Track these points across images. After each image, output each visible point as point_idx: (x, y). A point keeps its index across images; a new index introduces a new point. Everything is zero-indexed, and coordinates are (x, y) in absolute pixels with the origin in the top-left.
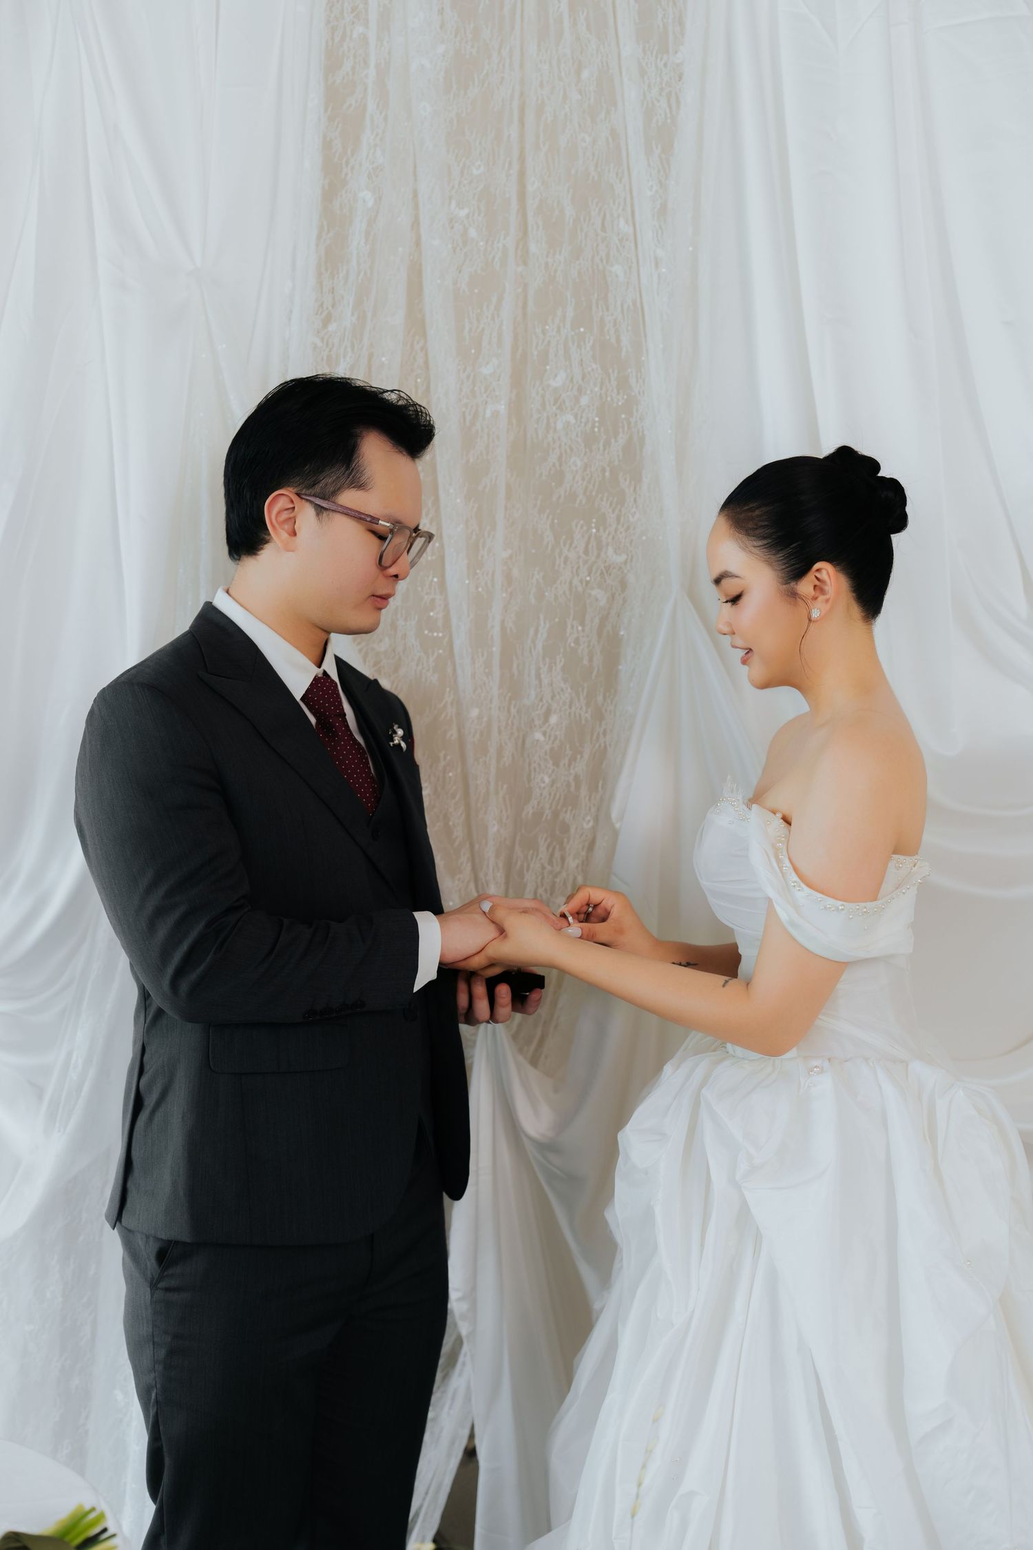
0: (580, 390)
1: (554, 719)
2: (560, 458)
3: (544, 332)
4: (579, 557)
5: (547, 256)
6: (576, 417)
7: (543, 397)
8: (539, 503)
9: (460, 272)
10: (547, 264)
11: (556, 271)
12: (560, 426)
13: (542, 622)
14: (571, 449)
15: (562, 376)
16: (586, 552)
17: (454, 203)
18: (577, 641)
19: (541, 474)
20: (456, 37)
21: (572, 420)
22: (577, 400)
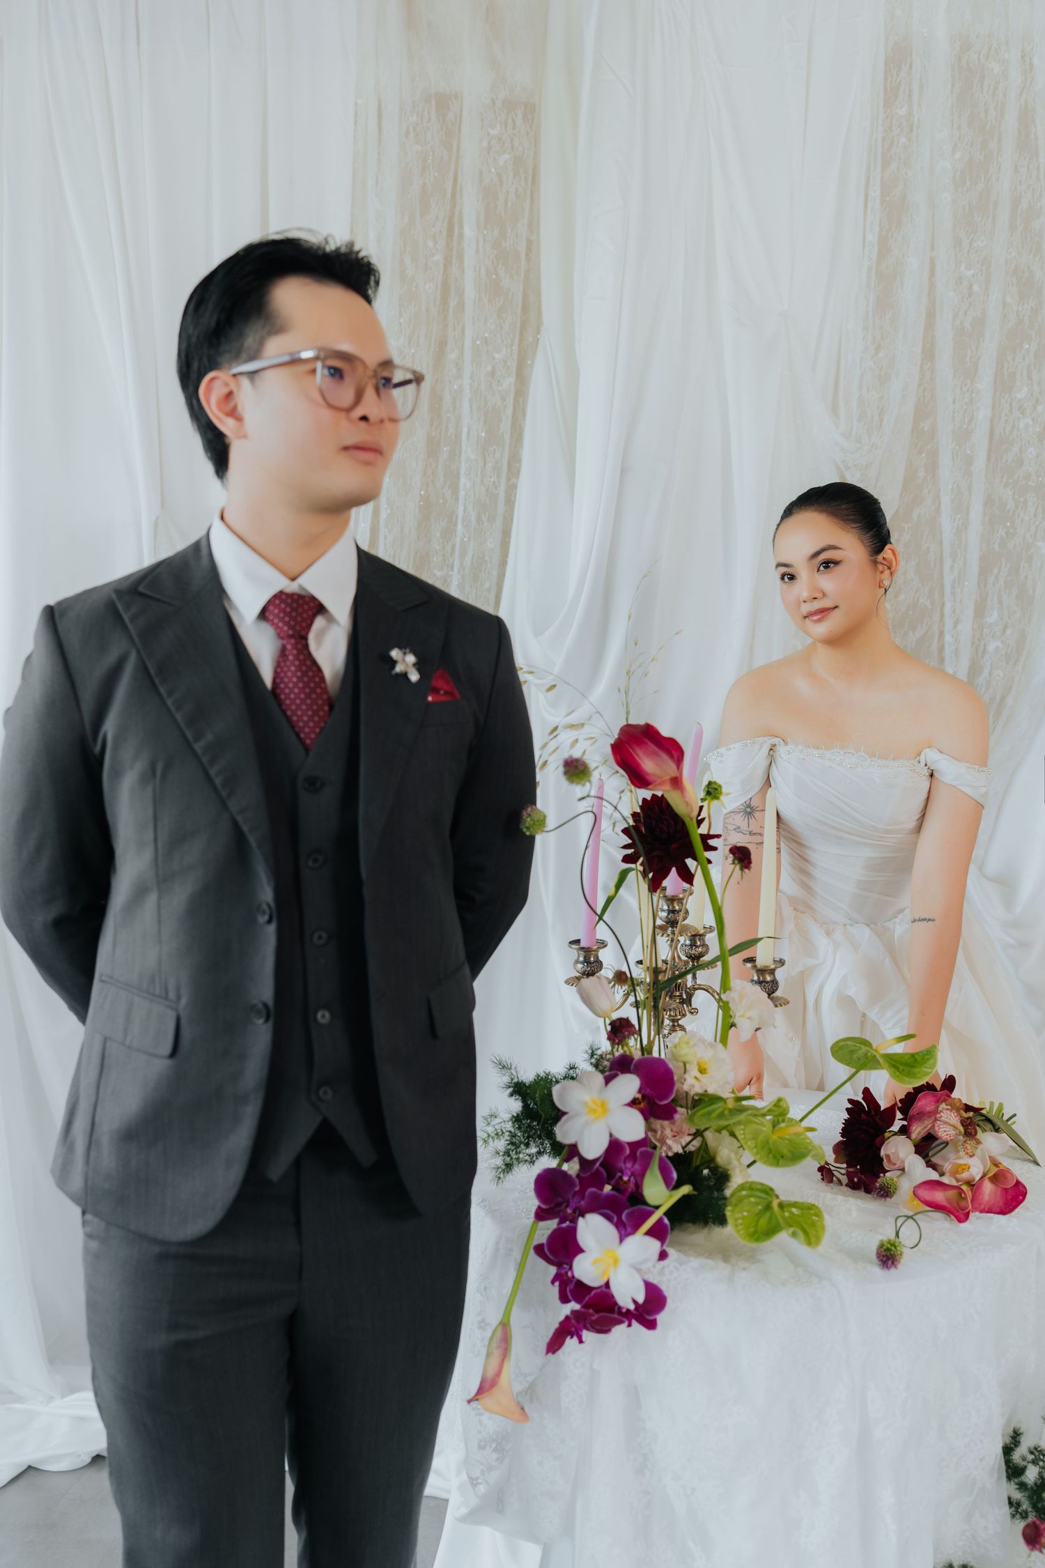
0: (1037, 401)
1: (1009, 632)
2: (1021, 448)
3: (1013, 360)
4: (1031, 519)
5: (1018, 306)
6: (1033, 420)
7: (1011, 405)
8: (1004, 480)
9: (966, 315)
10: (1018, 311)
11: (1024, 316)
12: (1021, 426)
13: (1004, 564)
14: (1029, 442)
15: (1025, 390)
16: (1035, 516)
17: (963, 266)
18: (1026, 578)
19: (1007, 460)
20: (971, 147)
21: (1031, 422)
22: (1035, 409)
